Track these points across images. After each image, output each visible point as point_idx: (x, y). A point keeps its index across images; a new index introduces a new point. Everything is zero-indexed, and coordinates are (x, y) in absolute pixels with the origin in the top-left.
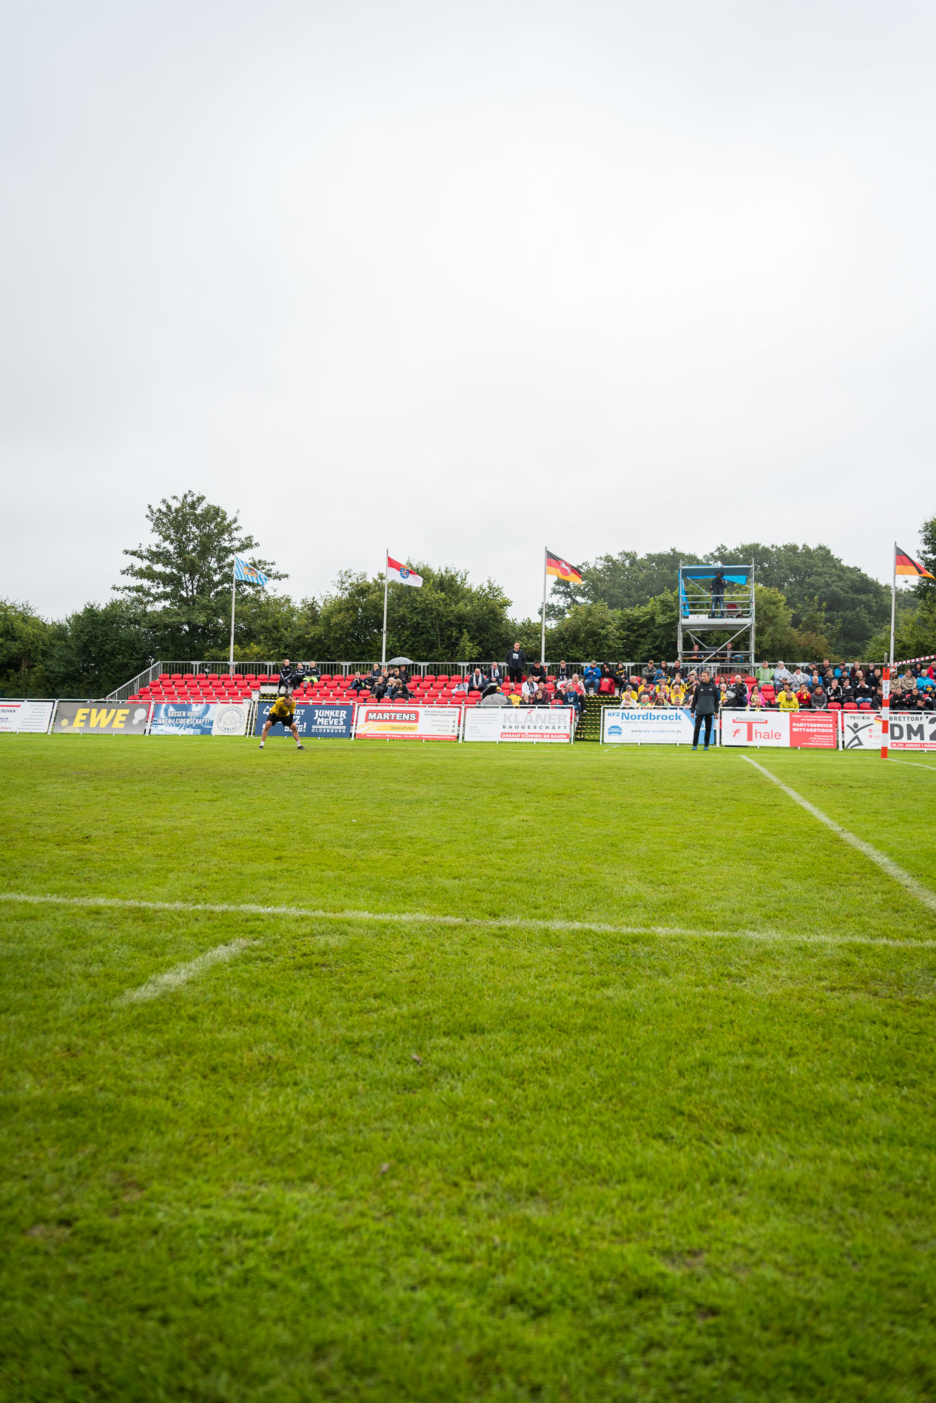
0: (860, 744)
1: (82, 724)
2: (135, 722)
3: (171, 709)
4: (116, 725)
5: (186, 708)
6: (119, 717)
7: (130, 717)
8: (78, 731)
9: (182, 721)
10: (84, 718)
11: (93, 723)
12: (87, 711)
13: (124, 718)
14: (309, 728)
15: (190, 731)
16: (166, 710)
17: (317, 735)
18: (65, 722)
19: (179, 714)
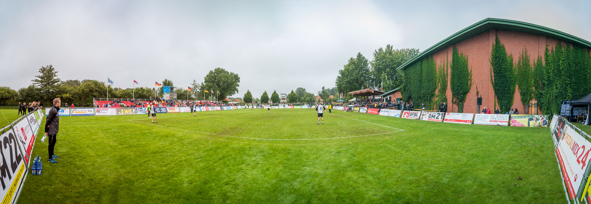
1: (123, 113)
2: (134, 112)
3: (139, 109)
4: (130, 113)
5: (141, 109)
6: (130, 111)
7: (132, 111)
8: (123, 114)
9: (142, 111)
10: (123, 111)
11: (126, 112)
12: (123, 110)
13: (131, 111)
14: (161, 111)
15: (144, 113)
16: (138, 109)
17: (162, 113)
18: (119, 113)
19: (141, 110)
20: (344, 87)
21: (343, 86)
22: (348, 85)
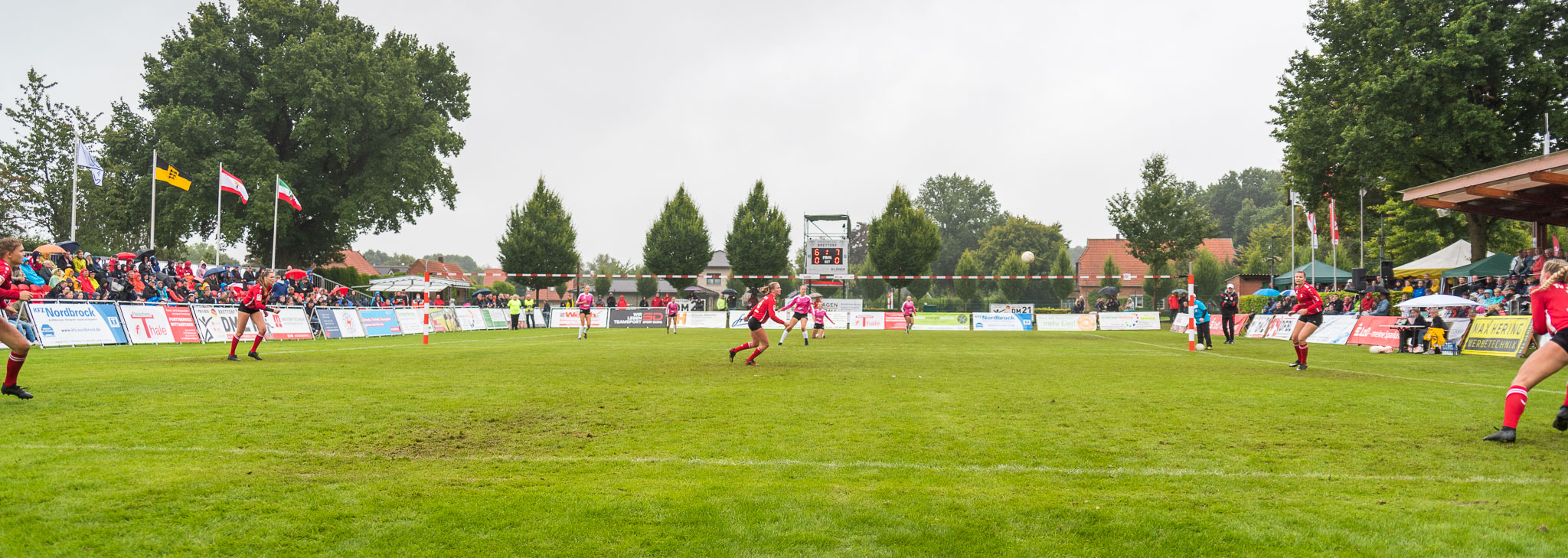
0: (211, 337)
20: (1358, 145)
21: (1349, 133)
22: (1395, 130)
